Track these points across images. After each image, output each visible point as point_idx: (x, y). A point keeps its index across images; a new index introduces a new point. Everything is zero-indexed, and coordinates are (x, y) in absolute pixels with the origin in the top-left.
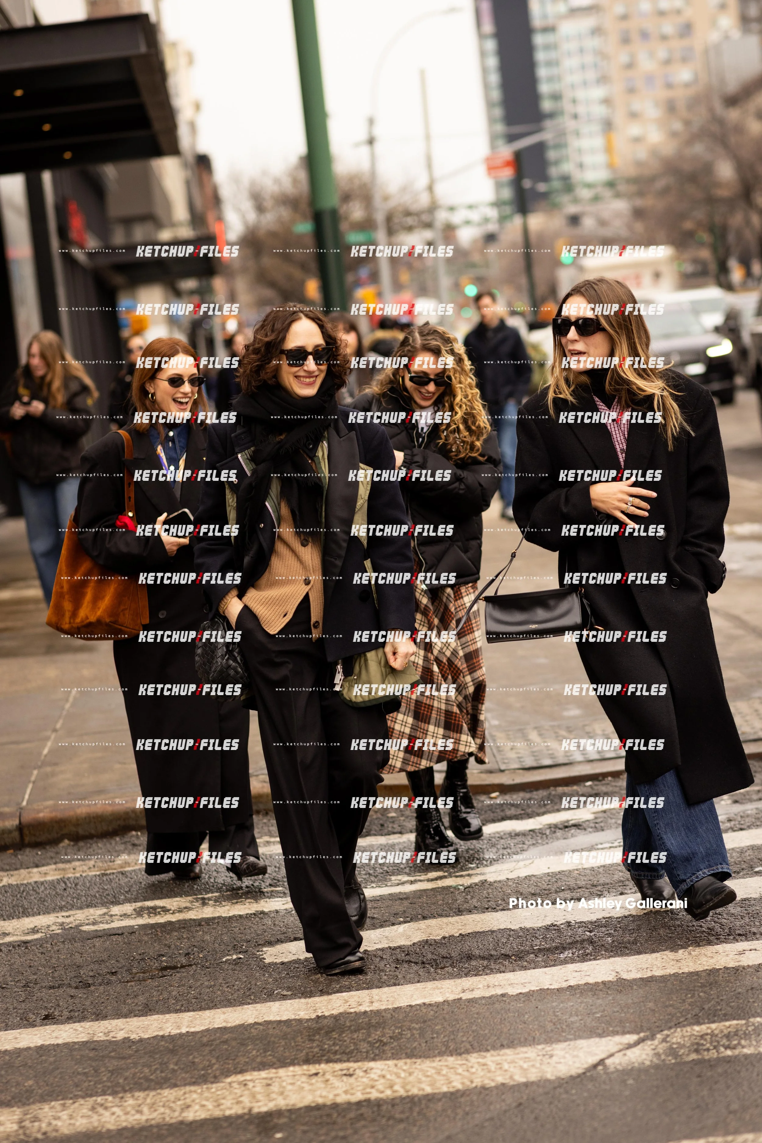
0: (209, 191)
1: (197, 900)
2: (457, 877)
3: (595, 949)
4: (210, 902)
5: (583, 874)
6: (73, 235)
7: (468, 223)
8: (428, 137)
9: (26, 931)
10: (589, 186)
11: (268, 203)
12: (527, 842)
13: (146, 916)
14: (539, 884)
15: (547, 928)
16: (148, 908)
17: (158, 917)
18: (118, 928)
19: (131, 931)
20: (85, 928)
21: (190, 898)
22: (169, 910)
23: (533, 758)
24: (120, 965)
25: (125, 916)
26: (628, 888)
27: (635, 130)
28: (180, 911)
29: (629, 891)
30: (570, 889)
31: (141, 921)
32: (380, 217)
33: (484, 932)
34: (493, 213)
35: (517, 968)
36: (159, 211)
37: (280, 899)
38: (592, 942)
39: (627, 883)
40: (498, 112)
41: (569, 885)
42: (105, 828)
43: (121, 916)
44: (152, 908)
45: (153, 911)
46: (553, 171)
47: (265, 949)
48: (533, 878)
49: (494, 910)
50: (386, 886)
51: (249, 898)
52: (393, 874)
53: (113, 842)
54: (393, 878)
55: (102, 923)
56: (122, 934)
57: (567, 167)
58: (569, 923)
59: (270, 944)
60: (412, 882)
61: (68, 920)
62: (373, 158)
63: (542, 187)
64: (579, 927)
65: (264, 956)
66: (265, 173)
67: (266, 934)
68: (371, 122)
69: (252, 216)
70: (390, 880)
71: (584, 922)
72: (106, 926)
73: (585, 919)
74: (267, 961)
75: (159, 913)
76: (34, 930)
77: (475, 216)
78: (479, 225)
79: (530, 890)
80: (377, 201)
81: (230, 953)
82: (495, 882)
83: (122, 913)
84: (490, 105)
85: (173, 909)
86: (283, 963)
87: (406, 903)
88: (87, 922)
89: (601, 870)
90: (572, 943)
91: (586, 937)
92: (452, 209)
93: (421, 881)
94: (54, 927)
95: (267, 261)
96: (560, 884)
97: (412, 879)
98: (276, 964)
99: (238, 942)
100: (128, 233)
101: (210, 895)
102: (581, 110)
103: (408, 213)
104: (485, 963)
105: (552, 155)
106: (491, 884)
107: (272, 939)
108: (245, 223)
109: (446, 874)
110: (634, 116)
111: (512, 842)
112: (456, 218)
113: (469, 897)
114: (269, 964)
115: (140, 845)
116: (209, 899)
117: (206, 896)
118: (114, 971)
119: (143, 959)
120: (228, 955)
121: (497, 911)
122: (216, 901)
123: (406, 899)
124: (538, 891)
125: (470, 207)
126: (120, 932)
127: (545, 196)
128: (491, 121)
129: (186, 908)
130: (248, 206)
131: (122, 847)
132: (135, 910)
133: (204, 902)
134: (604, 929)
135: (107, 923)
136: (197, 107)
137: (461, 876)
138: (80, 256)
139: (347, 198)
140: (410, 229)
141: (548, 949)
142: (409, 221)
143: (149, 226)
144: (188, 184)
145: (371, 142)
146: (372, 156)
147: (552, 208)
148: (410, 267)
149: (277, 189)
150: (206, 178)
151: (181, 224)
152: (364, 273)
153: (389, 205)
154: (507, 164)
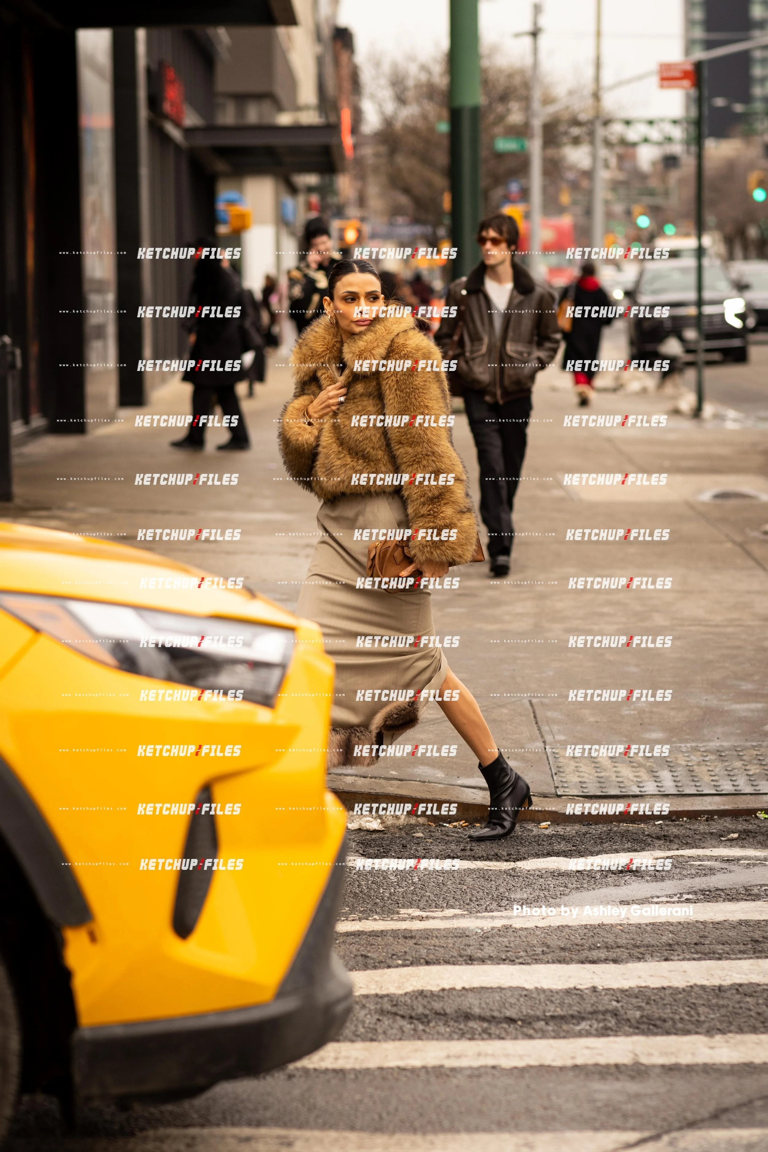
0: (345, 72)
2: (477, 918)
3: (618, 1022)
5: (626, 930)
6: (167, 108)
7: (646, 140)
8: (598, 34)
11: (410, 94)
12: (570, 885)
14: (572, 937)
15: (568, 992)
23: (598, 785)
26: (676, 953)
29: (676, 958)
30: (607, 947)
33: (491, 988)
34: (675, 132)
36: (280, 91)
38: (616, 1015)
39: (676, 947)
40: (698, 14)
41: (606, 943)
46: (758, 91)
48: (567, 930)
49: (512, 962)
50: (392, 919)
52: (403, 907)
54: (402, 911)
58: (594, 989)
60: (421, 919)
62: (536, 53)
64: (605, 995)
66: (412, 58)
68: (537, 9)
69: (390, 107)
70: (398, 913)
71: (613, 990)
73: (615, 986)
77: (655, 134)
78: (659, 144)
79: (559, 943)
82: (521, 929)
87: (411, 942)
89: (648, 928)
90: (592, 1013)
91: (610, 1008)
92: (628, 123)
93: (434, 918)
95: (402, 161)
96: (596, 939)
97: (424, 914)
100: (241, 112)
103: (576, 122)
104: (485, 1025)
106: (515, 931)
108: (382, 113)
109: (466, 913)
111: (552, 882)
112: (633, 134)
113: (486, 944)
123: (412, 937)
124: (569, 946)
125: (651, 123)
128: (690, 23)
134: (634, 1001)
137: (483, 917)
138: (175, 134)
139: (504, 98)
140: (576, 141)
141: (562, 1018)
142: (576, 131)
143: (267, 106)
144: (320, 61)
145: (535, 34)
146: (535, 51)
147: (748, 135)
148: (575, 186)
149: (423, 77)
150: (344, 57)
151: (307, 108)
152: (514, 187)
153: (551, 109)
154: (686, 75)
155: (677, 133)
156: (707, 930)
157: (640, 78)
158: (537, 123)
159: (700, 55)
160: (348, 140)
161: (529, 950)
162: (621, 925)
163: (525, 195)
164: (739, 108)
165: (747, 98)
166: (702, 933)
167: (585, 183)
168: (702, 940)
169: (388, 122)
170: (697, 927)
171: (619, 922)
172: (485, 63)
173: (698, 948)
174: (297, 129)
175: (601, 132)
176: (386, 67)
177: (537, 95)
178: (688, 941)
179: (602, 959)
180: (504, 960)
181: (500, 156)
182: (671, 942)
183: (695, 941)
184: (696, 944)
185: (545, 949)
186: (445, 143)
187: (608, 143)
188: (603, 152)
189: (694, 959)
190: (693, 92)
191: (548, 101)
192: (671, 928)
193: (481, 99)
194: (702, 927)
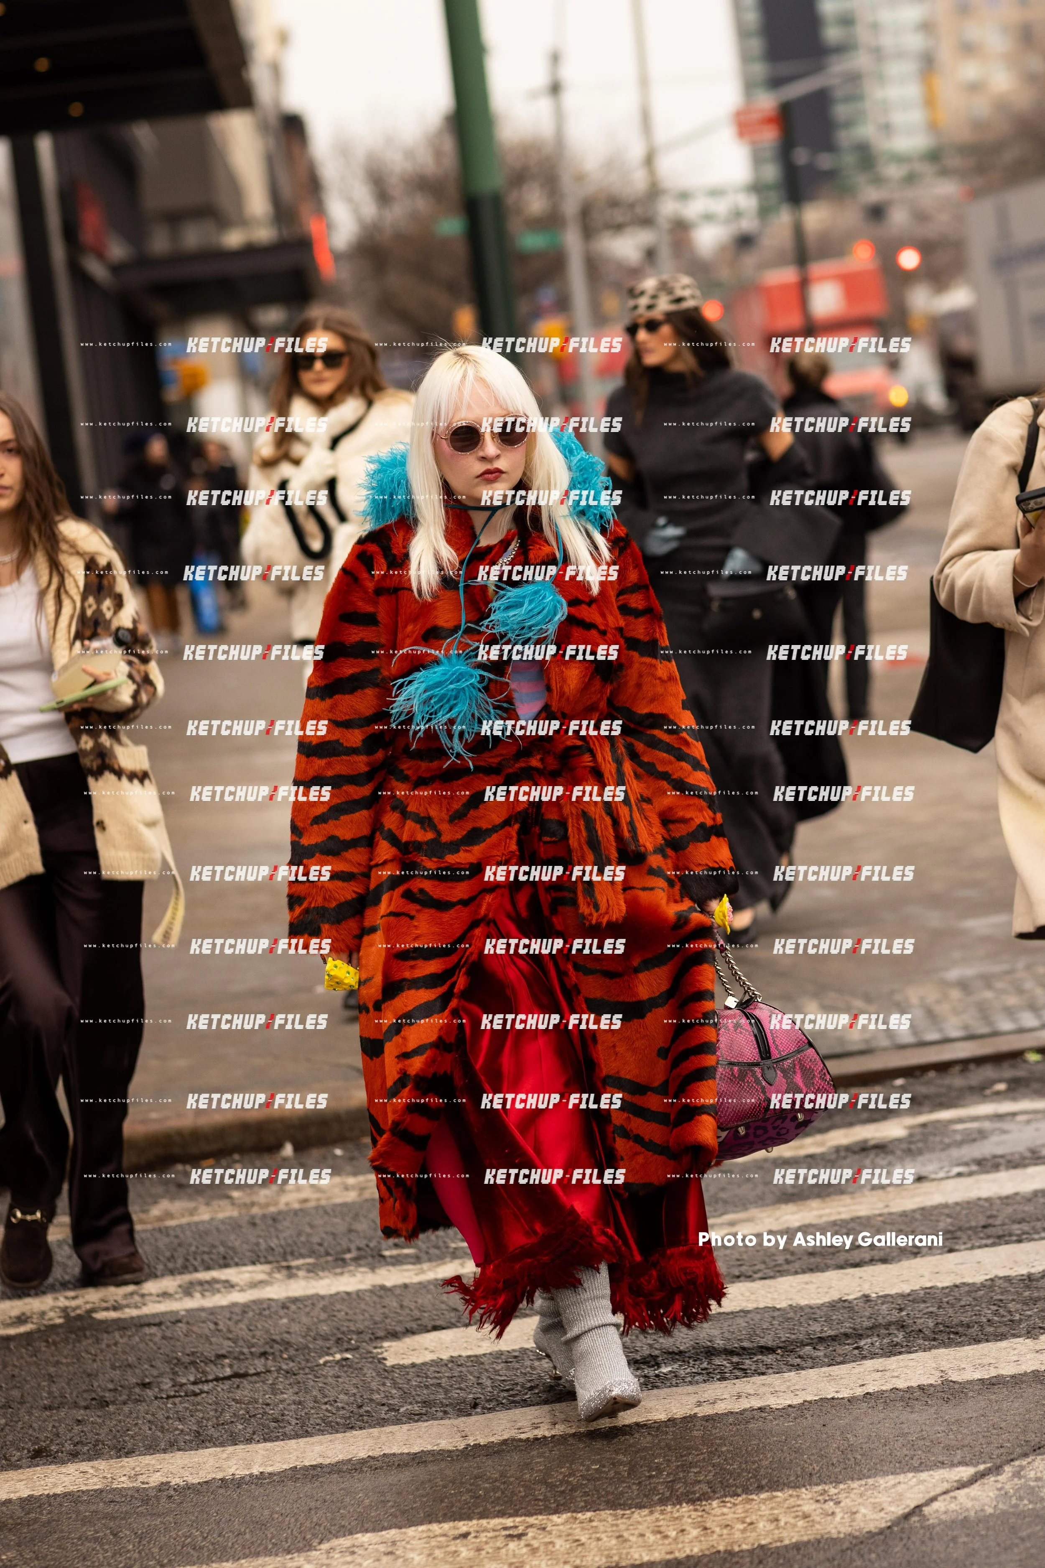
1: (279, 1269)
3: (908, 1335)
4: (301, 1273)
5: (888, 1221)
6: (87, 237)
7: (709, 217)
8: (644, 82)
9: (9, 1321)
10: (899, 159)
11: (396, 189)
13: (197, 1295)
15: (833, 1306)
16: (201, 1283)
17: (218, 1296)
18: (154, 1315)
19: (173, 1320)
20: (100, 1316)
21: (267, 1268)
22: (232, 1286)
24: (155, 1372)
25: (166, 1295)
26: (961, 1241)
27: (970, 71)
28: (254, 1285)
29: (963, 1247)
31: (190, 1304)
32: (570, 208)
33: (732, 1313)
34: (749, 203)
35: (785, 1368)
36: (223, 203)
37: (410, 1267)
38: (903, 1326)
39: (959, 1234)
40: (756, 45)
43: (158, 1296)
44: (207, 1282)
45: (209, 1286)
46: (844, 138)
47: (386, 1344)
49: (749, 1278)
51: (360, 1266)
55: (128, 1306)
56: (161, 1324)
57: (867, 131)
58: (866, 1298)
59: (394, 1335)
61: (74, 1303)
62: (559, 116)
63: (825, 161)
64: (883, 1304)
65: (385, 1355)
66: (390, 142)
67: (388, 1321)
68: (555, 58)
69: (370, 209)
71: (891, 1296)
72: (134, 1312)
73: (893, 1292)
74: (388, 1363)
75: (219, 1291)
76: (21, 1320)
77: (720, 207)
78: (727, 220)
80: (566, 182)
81: (331, 1351)
83: (160, 1291)
84: (742, 33)
85: (241, 1283)
86: (413, 1365)
88: (104, 1305)
89: (918, 1216)
90: (871, 1328)
91: (894, 1319)
92: (684, 196)
94: (52, 1314)
95: (395, 279)
98: (403, 1367)
99: (343, 1333)
100: (176, 235)
101: (300, 1262)
103: (614, 202)
104: (735, 1360)
105: (841, 111)
107: (398, 1329)
108: (360, 220)
110: (968, 49)
112: (691, 211)
114: (393, 1367)
116: (298, 1268)
117: (294, 1264)
118: (146, 1381)
119: (193, 1363)
120: (328, 1354)
121: (754, 1280)
122: (309, 1271)
125: (713, 193)
126: (157, 1320)
127: (831, 175)
128: (746, 58)
129: (260, 1282)
130: (363, 194)
131: (159, 1189)
132: (180, 1286)
133: (290, 1272)
134: (922, 1306)
135: (137, 1307)
136: (283, 38)
138: (98, 270)
139: (519, 180)
140: (618, 228)
141: (834, 1338)
142: (617, 215)
143: (209, 224)
144: (270, 162)
145: (555, 90)
146: (559, 113)
147: (842, 195)
148: (620, 288)
149: (408, 166)
151: (258, 221)
152: (547, 296)
153: (584, 190)
154: (770, 119)
156: (995, 1207)
161: (767, 1260)
162: (880, 1215)
163: (563, 305)
165: (831, 148)
166: (989, 1213)
168: (991, 1221)
169: (370, 230)
170: (982, 1207)
171: (877, 1212)
173: (989, 1231)
174: (251, 251)
177: (566, 174)
178: (973, 1224)
179: (867, 1259)
180: (738, 1277)
181: (524, 258)
182: (950, 1228)
183: (982, 1223)
184: (984, 1227)
185: (789, 1257)
189: (986, 1246)
191: (580, 178)
192: (946, 1211)
193: (498, 182)
194: (987, 1205)
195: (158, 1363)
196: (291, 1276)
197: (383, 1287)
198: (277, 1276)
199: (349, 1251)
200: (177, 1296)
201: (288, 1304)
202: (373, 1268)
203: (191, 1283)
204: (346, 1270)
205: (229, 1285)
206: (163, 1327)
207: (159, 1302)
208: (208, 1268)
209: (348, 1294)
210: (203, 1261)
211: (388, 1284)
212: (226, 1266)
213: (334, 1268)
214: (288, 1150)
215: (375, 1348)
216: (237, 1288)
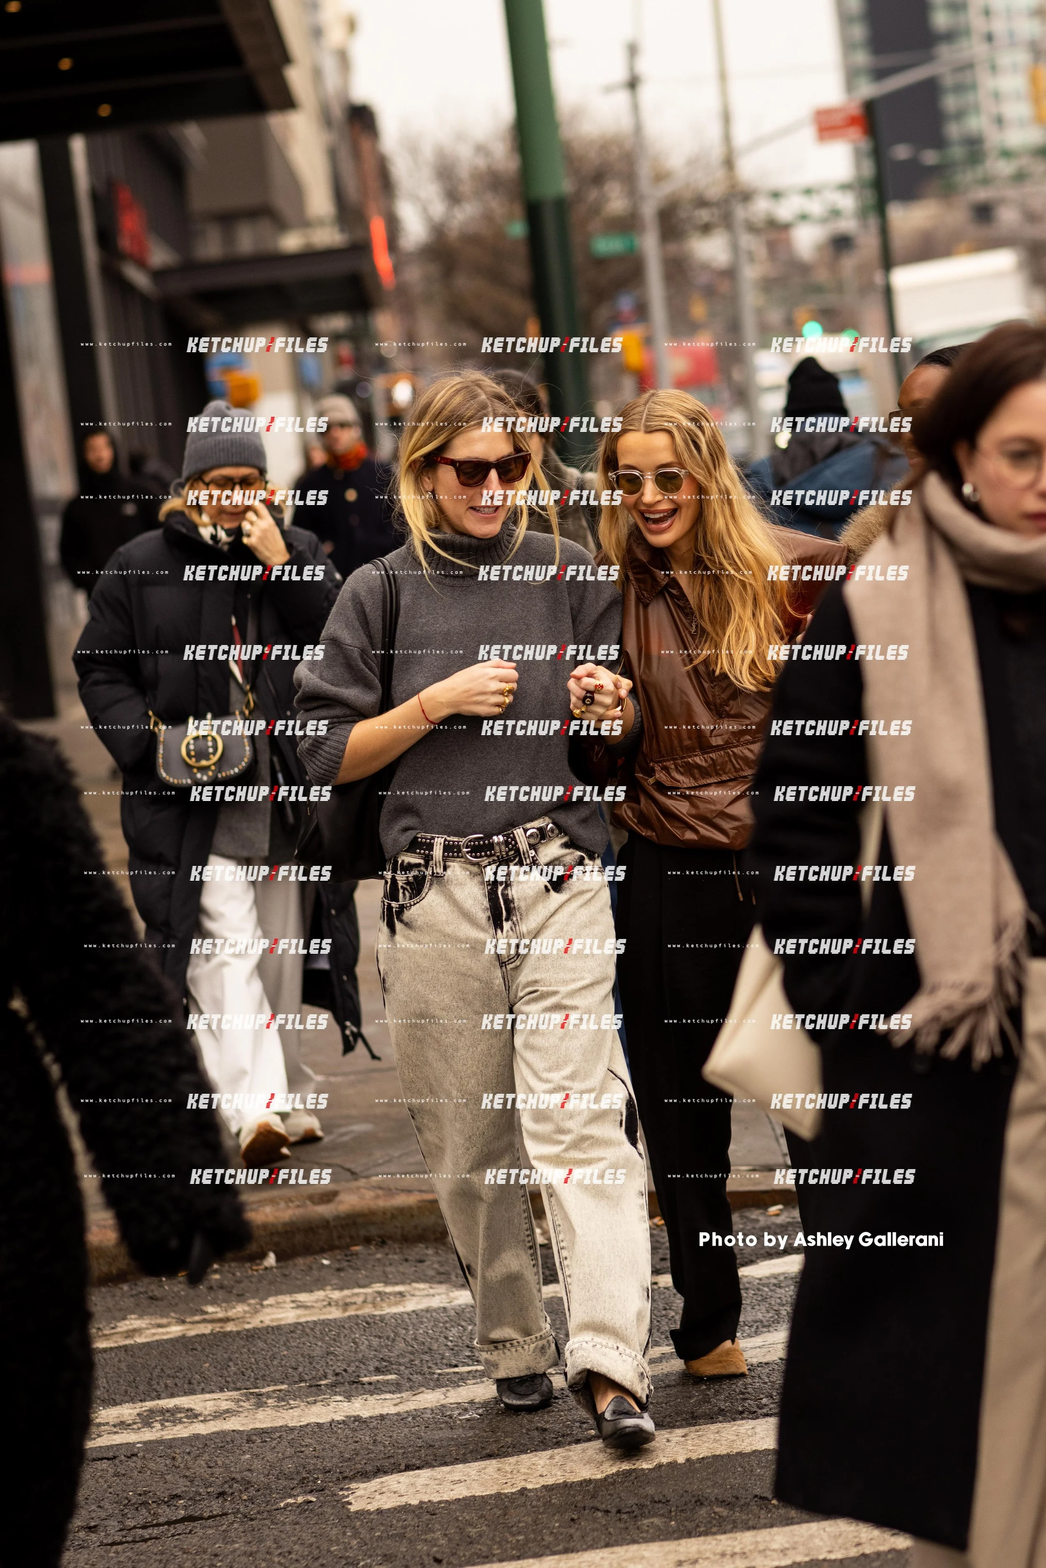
0: (370, 165)
1: (247, 1397)
4: (270, 1401)
6: (125, 243)
7: (804, 217)
8: (723, 76)
11: (466, 188)
13: (158, 1426)
16: (163, 1411)
17: (179, 1427)
18: (109, 1448)
19: (128, 1453)
21: (235, 1394)
22: (196, 1416)
24: (103, 1515)
25: (122, 1425)
28: (219, 1415)
31: (148, 1435)
33: (728, 1456)
35: (778, 1521)
36: (281, 202)
37: (388, 1396)
40: (859, 32)
42: (105, 1269)
43: (115, 1426)
44: (169, 1411)
45: (171, 1416)
46: (954, 131)
47: (353, 1485)
49: (753, 1415)
51: (336, 1394)
53: (118, 1292)
56: (115, 1457)
57: (979, 123)
59: (365, 1476)
62: (637, 111)
65: (350, 1498)
66: (460, 136)
67: (359, 1458)
68: (633, 51)
69: (438, 209)
74: (353, 1508)
75: (181, 1422)
77: (815, 207)
78: (823, 221)
80: (644, 184)
81: (294, 1492)
83: (117, 1421)
84: (845, 19)
85: (207, 1413)
86: (379, 1512)
92: (776, 195)
95: (464, 283)
98: (369, 1512)
99: (309, 1472)
100: (229, 238)
101: (272, 1388)
102: (999, 26)
103: (701, 202)
104: (725, 1511)
107: (369, 1468)
108: (429, 219)
112: (785, 211)
114: (357, 1512)
115: (162, 1299)
117: (263, 1390)
118: (93, 1524)
119: (145, 1504)
120: (290, 1496)
122: (280, 1399)
125: (808, 192)
126: (111, 1455)
127: (935, 172)
128: (848, 46)
129: (227, 1411)
130: (431, 192)
131: (129, 1302)
132: (139, 1415)
133: (260, 1402)
136: (352, 25)
138: (139, 278)
139: (599, 177)
140: (706, 229)
142: (704, 215)
143: (264, 226)
144: (333, 155)
145: (633, 84)
146: (635, 108)
147: (948, 192)
148: (710, 292)
149: (481, 163)
150: (365, 144)
151: (320, 223)
152: (625, 303)
153: (666, 189)
154: (852, 121)
155: (847, 202)
157: (786, 131)
158: (649, 211)
159: (867, 90)
160: (383, 262)
163: (642, 312)
164: (930, 157)
165: (939, 142)
167: (724, 287)
169: (438, 231)
172: (567, 132)
174: (309, 256)
175: (740, 213)
176: (427, 152)
177: (644, 171)
181: (601, 262)
186: (522, 251)
187: (752, 228)
188: (747, 241)
190: (865, 144)
191: (660, 177)
193: (566, 186)
195: (107, 1505)
196: (260, 1405)
197: (357, 1419)
198: (246, 1405)
199: (326, 1377)
200: (135, 1426)
201: (254, 1438)
202: (349, 1398)
203: (151, 1411)
204: (320, 1398)
205: (192, 1415)
206: (117, 1461)
207: (116, 1433)
208: (172, 1396)
209: (319, 1425)
210: (166, 1386)
211: (365, 1414)
212: (192, 1392)
213: (307, 1396)
214: (271, 1260)
215: (342, 1489)
216: (201, 1418)
